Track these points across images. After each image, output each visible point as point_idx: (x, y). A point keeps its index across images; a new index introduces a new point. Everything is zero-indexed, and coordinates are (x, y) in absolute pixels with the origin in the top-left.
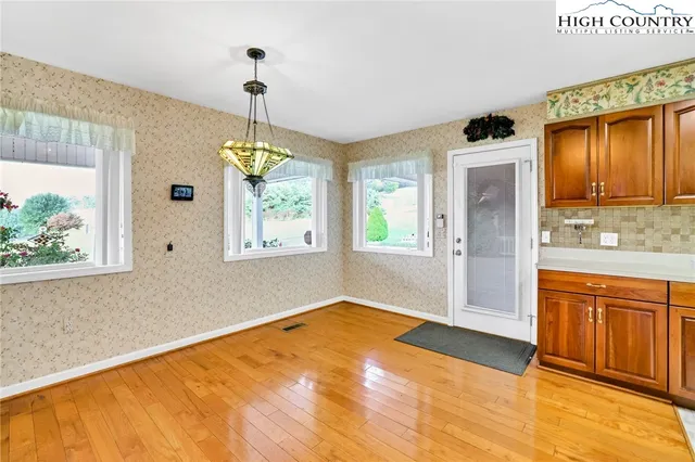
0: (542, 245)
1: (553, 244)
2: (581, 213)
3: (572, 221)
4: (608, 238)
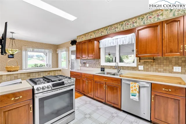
3: (83, 62)
4: (88, 65)
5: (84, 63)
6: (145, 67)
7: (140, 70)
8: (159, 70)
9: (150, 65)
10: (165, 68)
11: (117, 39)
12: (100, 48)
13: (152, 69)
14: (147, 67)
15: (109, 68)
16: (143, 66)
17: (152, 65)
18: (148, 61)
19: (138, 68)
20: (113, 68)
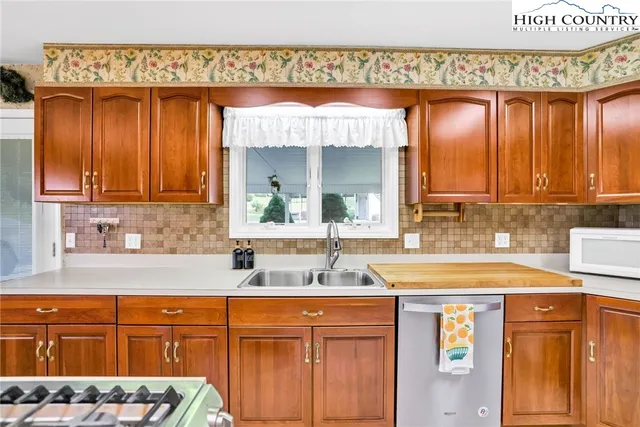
0: (67, 251)
1: (79, 248)
2: (108, 210)
3: (97, 220)
4: (133, 240)
5: (100, 228)
6: (425, 238)
7: (408, 251)
8: (463, 244)
9: (438, 231)
10: (476, 238)
11: (322, 118)
12: (222, 149)
13: (445, 244)
14: (432, 238)
15: (278, 251)
16: (418, 235)
17: (445, 231)
18: (434, 218)
19: (403, 242)
20: (300, 246)
